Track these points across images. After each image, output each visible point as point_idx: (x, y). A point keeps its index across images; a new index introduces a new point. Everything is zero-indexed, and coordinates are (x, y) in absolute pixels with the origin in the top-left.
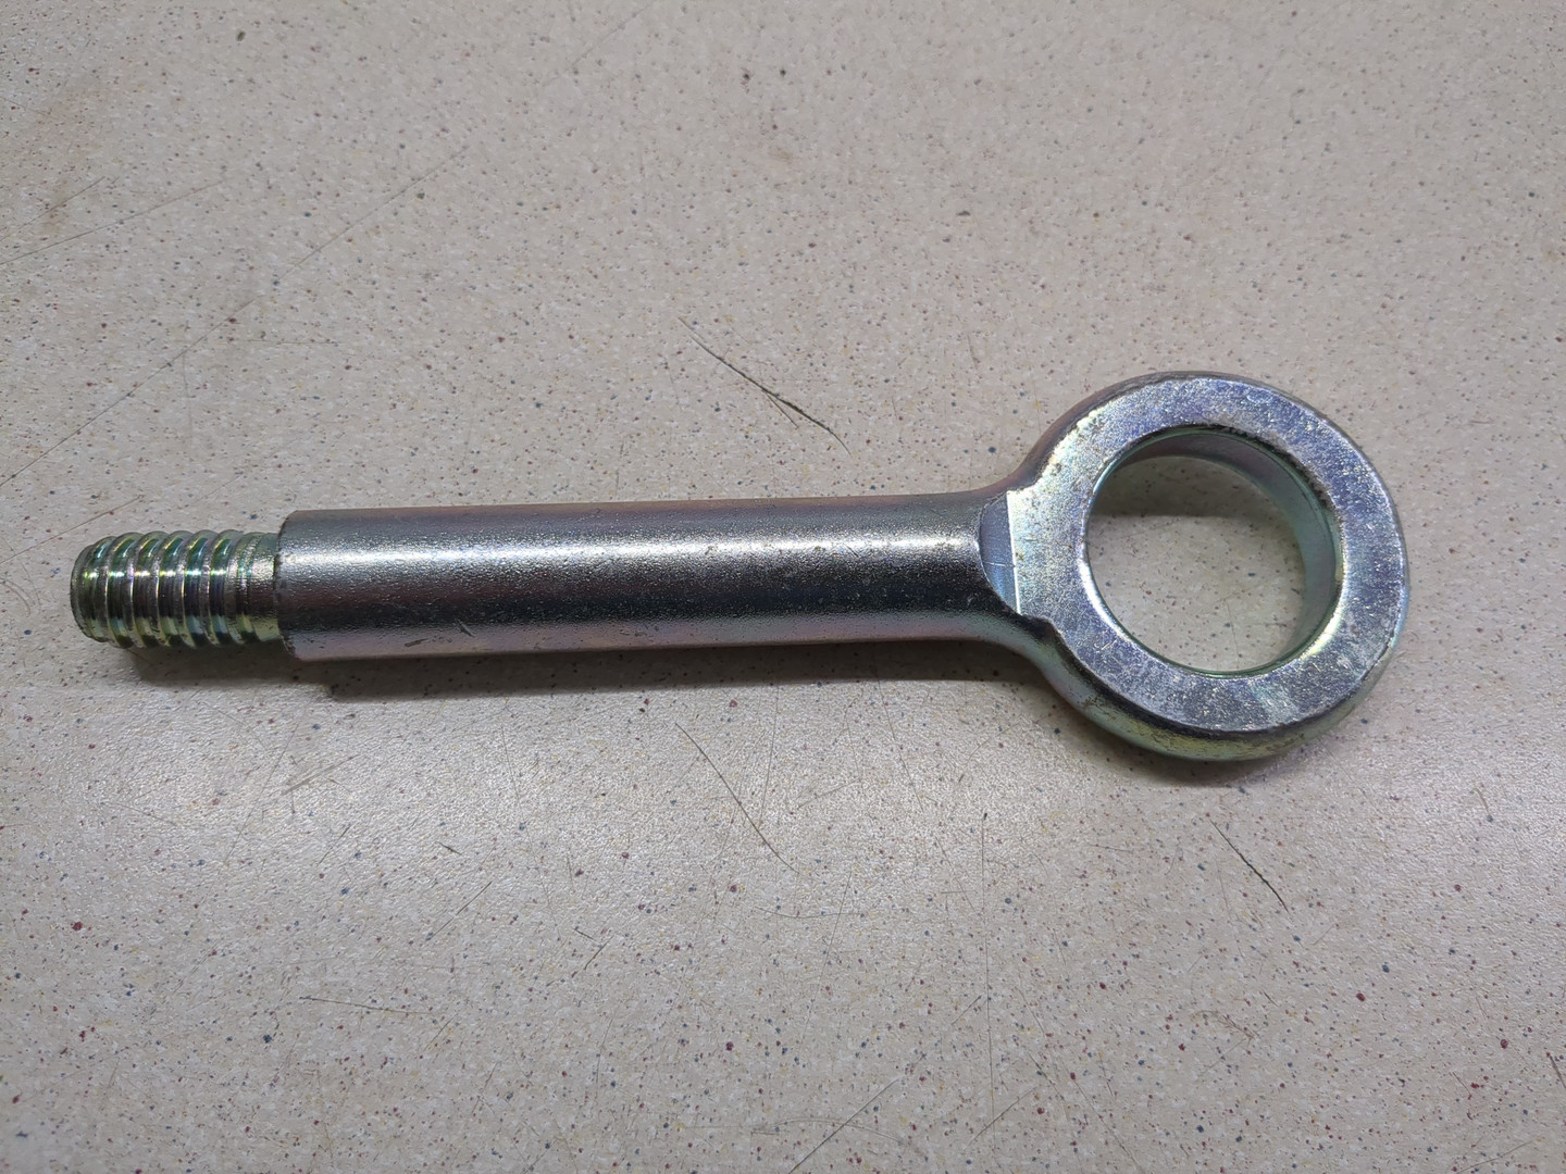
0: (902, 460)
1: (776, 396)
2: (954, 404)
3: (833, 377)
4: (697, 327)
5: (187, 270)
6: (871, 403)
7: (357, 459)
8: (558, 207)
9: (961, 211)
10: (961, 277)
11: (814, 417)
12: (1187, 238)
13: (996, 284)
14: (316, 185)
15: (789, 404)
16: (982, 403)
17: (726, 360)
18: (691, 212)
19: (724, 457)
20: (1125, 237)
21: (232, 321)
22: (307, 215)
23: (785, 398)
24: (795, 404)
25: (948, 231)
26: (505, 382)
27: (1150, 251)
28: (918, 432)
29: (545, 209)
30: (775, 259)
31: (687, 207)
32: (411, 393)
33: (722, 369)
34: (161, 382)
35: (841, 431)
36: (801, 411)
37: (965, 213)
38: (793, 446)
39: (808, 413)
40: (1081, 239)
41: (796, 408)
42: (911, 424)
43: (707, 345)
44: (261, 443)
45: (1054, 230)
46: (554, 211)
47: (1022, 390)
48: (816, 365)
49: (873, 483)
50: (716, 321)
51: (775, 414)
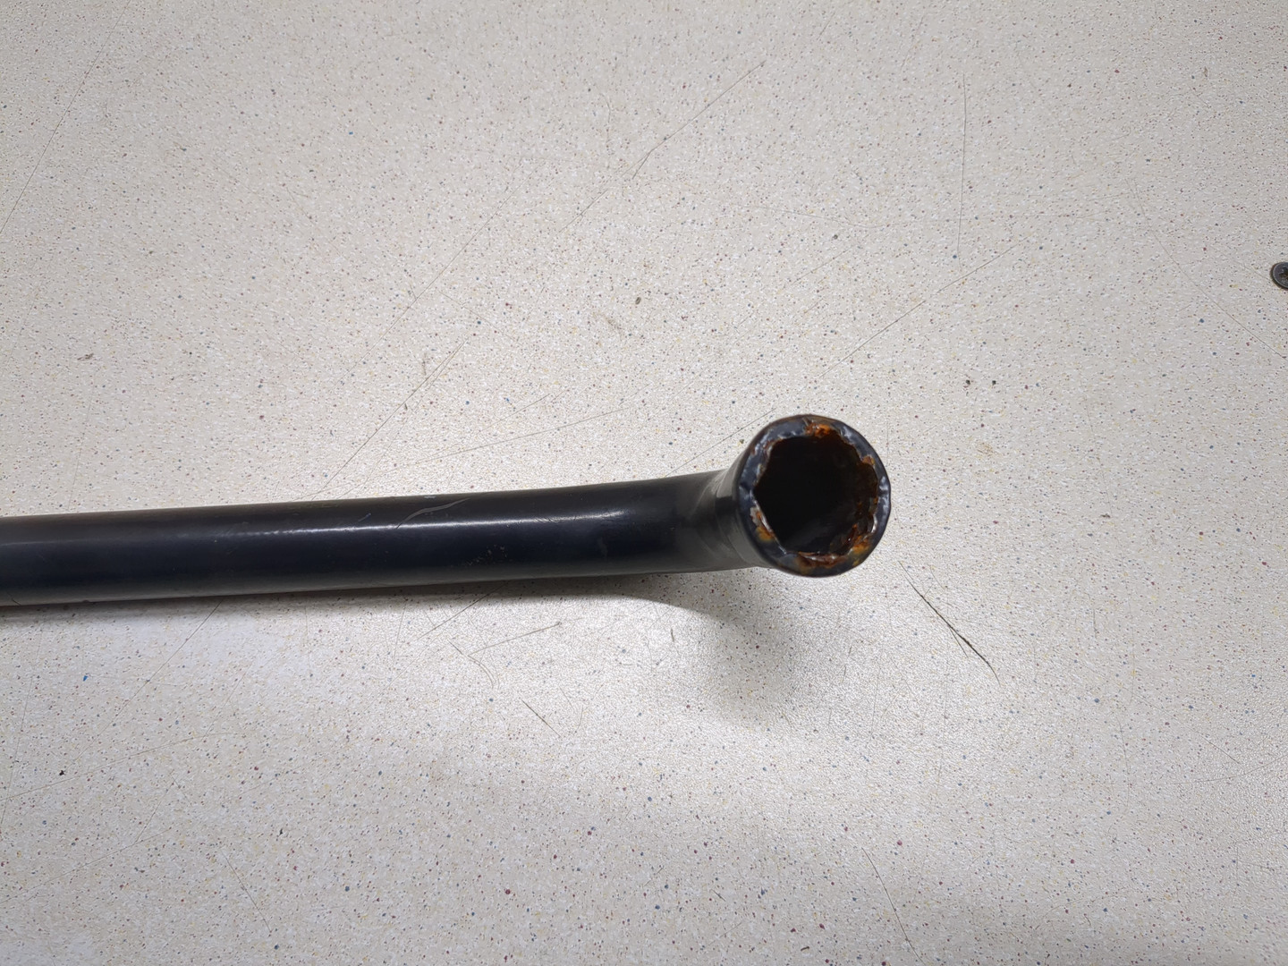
1: (956, 631)
4: (910, 570)
6: (1019, 649)
9: (1104, 514)
10: (1096, 565)
11: (979, 652)
12: (1264, 563)
13: (1119, 575)
15: (964, 640)
17: (926, 598)
20: (1219, 554)
23: (962, 634)
24: (968, 640)
25: (1092, 528)
28: (1048, 677)
30: (969, 529)
33: (923, 605)
35: (997, 667)
36: (970, 646)
37: (1107, 516)
39: (976, 648)
40: (1186, 551)
41: (968, 643)
43: (915, 585)
45: (1169, 541)
47: (1125, 660)
50: (923, 568)
51: (953, 645)
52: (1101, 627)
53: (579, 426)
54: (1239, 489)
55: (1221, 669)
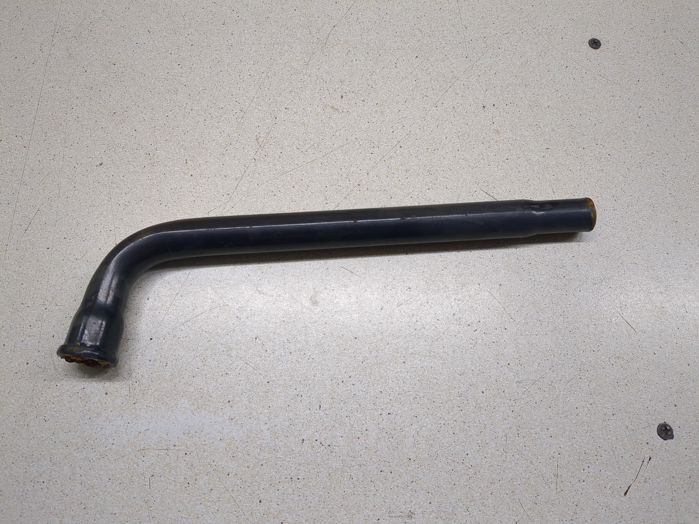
4: (479, 184)
9: (547, 148)
10: (548, 168)
12: (609, 155)
13: (558, 170)
17: (488, 193)
25: (544, 154)
27: (599, 159)
29: (434, 150)
31: (472, 148)
33: (487, 196)
40: (580, 156)
43: (482, 189)
45: (573, 153)
46: (437, 151)
50: (484, 182)
52: (555, 190)
53: (331, 154)
54: (594, 129)
55: (602, 196)
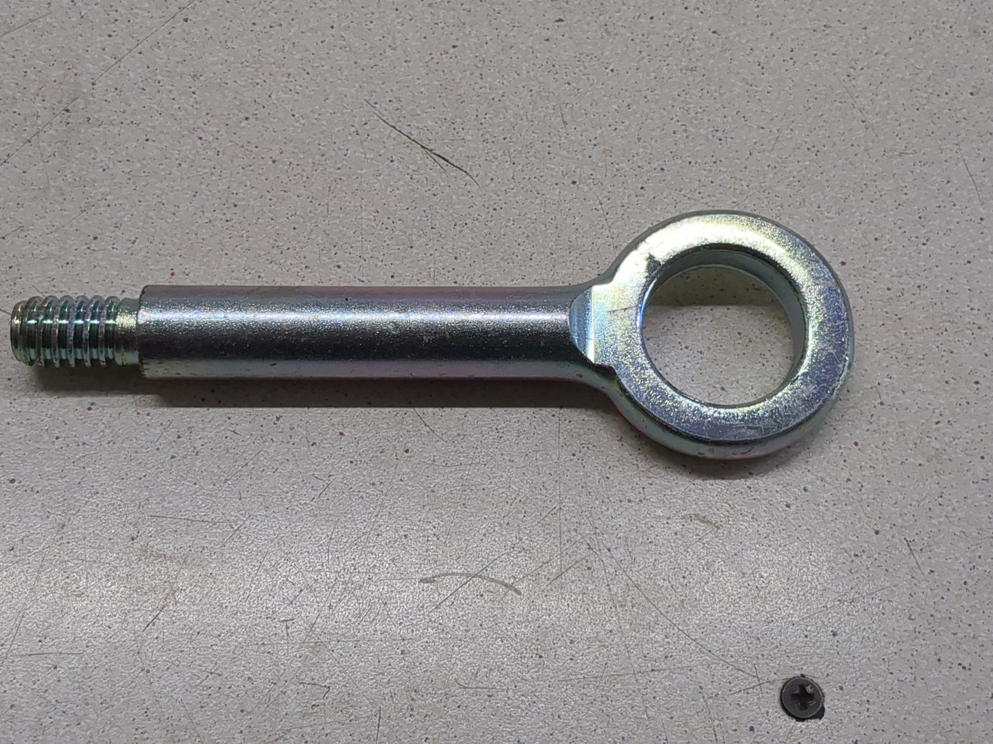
0: (515, 191)
1: (431, 151)
2: (549, 153)
3: (469, 137)
4: (377, 105)
5: (33, 77)
6: (494, 154)
7: (159, 200)
8: (281, 25)
9: (557, 18)
10: (557, 66)
11: (456, 164)
12: (714, 32)
13: (580, 70)
14: (113, 13)
15: (439, 156)
16: (568, 152)
17: (397, 128)
18: (371, 26)
19: (397, 192)
20: (671, 34)
21: (67, 111)
22: (110, 36)
23: (437, 152)
24: (443, 156)
25: (549, 33)
26: (252, 148)
27: (687, 43)
28: (525, 172)
29: (271, 27)
30: (430, 57)
31: (368, 23)
32: (191, 156)
33: (395, 134)
34: (25, 153)
35: (475, 173)
36: (447, 161)
37: (561, 20)
38: (442, 184)
39: (452, 161)
40: (640, 36)
41: (444, 159)
42: (520, 167)
43: (384, 118)
44: (95, 191)
45: (622, 31)
46: (278, 28)
47: (595, 142)
48: (457, 130)
49: (495, 206)
50: (390, 101)
51: (429, 162)
52: (568, 118)
